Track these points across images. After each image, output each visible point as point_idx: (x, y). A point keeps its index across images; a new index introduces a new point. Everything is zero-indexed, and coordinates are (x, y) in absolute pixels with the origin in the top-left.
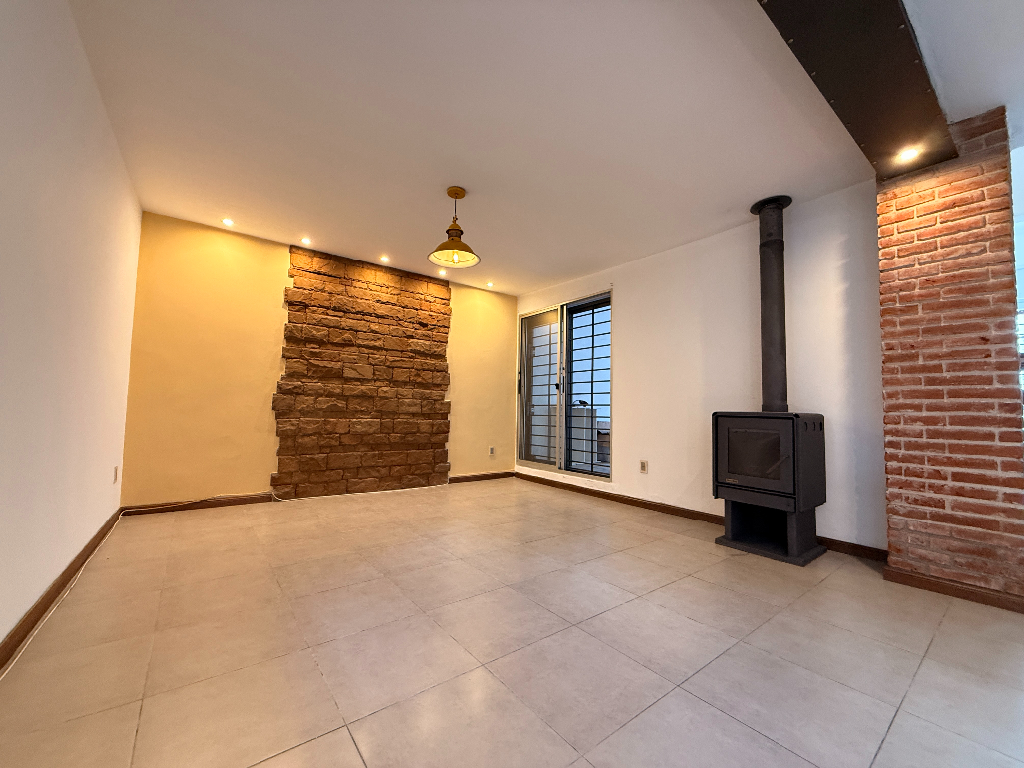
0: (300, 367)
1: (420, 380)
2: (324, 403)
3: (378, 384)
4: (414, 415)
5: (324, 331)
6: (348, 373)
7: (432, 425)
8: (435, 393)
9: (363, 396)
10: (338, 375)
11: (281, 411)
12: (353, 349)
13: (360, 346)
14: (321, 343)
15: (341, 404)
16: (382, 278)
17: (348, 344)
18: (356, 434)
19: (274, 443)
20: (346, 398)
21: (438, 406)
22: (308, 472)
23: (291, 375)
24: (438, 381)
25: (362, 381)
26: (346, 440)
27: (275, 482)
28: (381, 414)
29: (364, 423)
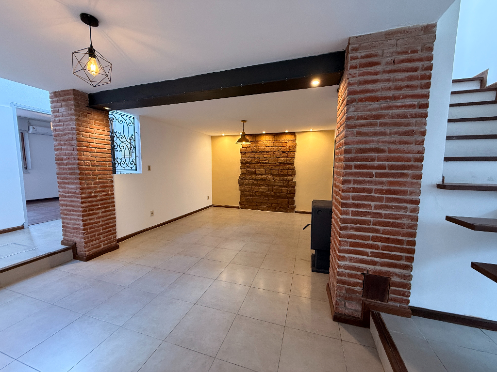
0: (245, 172)
1: (282, 173)
2: (251, 182)
3: (267, 175)
4: (280, 186)
5: (250, 160)
6: (257, 172)
7: (288, 190)
8: (289, 178)
9: (262, 180)
10: (254, 173)
11: (241, 184)
12: (259, 164)
13: (261, 163)
14: (250, 163)
15: (255, 182)
16: (267, 138)
17: (257, 163)
18: (260, 192)
19: (239, 193)
20: (257, 180)
21: (290, 183)
22: (248, 202)
23: (243, 174)
24: (290, 173)
25: (262, 175)
26: (257, 193)
27: (240, 203)
28: (268, 186)
29: (263, 188)
